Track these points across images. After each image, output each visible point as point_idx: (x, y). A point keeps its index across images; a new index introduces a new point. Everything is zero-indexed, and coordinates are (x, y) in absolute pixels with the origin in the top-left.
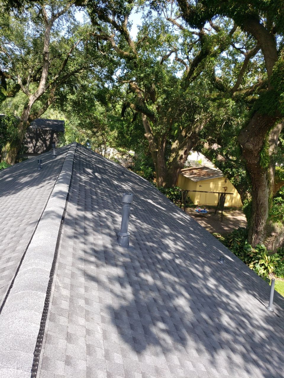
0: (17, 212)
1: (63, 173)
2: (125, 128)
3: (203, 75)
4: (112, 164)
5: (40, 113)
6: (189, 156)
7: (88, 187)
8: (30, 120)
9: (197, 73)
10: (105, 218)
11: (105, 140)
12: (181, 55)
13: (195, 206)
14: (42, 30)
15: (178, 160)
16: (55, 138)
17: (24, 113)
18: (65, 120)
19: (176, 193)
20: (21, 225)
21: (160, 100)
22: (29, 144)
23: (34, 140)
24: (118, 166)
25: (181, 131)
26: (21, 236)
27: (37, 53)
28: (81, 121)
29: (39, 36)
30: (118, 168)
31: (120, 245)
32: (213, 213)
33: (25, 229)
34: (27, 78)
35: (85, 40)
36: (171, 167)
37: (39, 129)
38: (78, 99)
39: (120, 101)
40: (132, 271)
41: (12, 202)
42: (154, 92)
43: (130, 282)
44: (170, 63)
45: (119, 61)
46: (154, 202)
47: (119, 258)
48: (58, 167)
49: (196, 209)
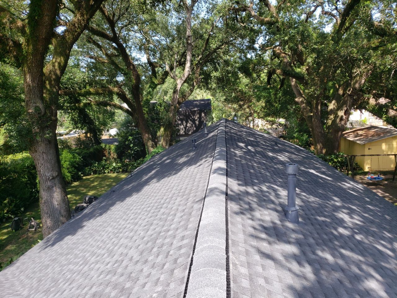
0: (182, 191)
1: (218, 150)
2: (272, 96)
3: (358, 23)
4: (262, 135)
5: (188, 95)
6: (351, 116)
7: (244, 162)
8: (179, 103)
9: (350, 23)
10: (267, 192)
11: (252, 112)
12: (329, 7)
13: (366, 173)
14: (183, 17)
15: (338, 122)
16: (203, 117)
17: (174, 97)
18: (211, 98)
19: (339, 160)
20: (187, 204)
21: (309, 60)
22: (180, 126)
23: (184, 122)
24: (269, 136)
25: (338, 90)
26: (190, 214)
27: (181, 38)
28: (226, 96)
29: (181, 23)
30: (269, 139)
31: (289, 221)
32: (391, 179)
33: (192, 207)
34: (174, 64)
35: (224, 16)
36: (331, 131)
37: (188, 111)
38: (222, 75)
39: (265, 69)
40: (307, 249)
41: (175, 182)
42: (302, 53)
43: (307, 261)
44: (316, 19)
45: (260, 28)
46: (317, 172)
47: (290, 235)
48: (212, 145)
49: (367, 177)
